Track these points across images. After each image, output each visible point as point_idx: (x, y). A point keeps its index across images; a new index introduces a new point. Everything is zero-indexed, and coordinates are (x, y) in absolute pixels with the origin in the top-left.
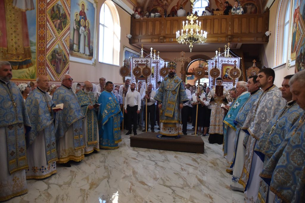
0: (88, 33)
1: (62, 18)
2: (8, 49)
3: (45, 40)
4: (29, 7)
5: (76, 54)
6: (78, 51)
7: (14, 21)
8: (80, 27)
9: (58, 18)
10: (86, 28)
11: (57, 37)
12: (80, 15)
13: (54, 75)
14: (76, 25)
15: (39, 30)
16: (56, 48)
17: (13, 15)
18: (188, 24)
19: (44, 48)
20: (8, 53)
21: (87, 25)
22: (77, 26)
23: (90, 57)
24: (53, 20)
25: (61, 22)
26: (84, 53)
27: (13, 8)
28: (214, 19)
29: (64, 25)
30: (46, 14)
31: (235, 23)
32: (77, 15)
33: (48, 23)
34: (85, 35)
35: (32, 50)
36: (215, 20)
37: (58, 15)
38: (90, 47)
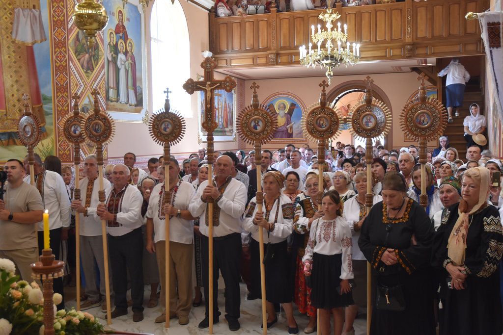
0: (132, 64)
1: (92, 50)
2: (7, 112)
3: (67, 92)
4: (38, 38)
5: (114, 105)
6: (117, 101)
7: (14, 64)
8: (117, 55)
9: (85, 51)
10: (128, 54)
11: (86, 84)
12: (116, 33)
13: (85, 151)
14: (111, 52)
15: (56, 75)
16: (85, 104)
17: (13, 54)
18: (322, 31)
19: (68, 106)
20: (7, 119)
21: (128, 49)
22: (112, 55)
23: (138, 108)
24: (79, 57)
25: (90, 58)
26: (127, 103)
27: (13, 42)
28: (376, 12)
29: (95, 61)
30: (68, 48)
31: (419, 18)
32: (111, 33)
33: (71, 64)
34: (127, 68)
35: (46, 110)
36: (378, 13)
37: (85, 45)
38: (137, 89)
